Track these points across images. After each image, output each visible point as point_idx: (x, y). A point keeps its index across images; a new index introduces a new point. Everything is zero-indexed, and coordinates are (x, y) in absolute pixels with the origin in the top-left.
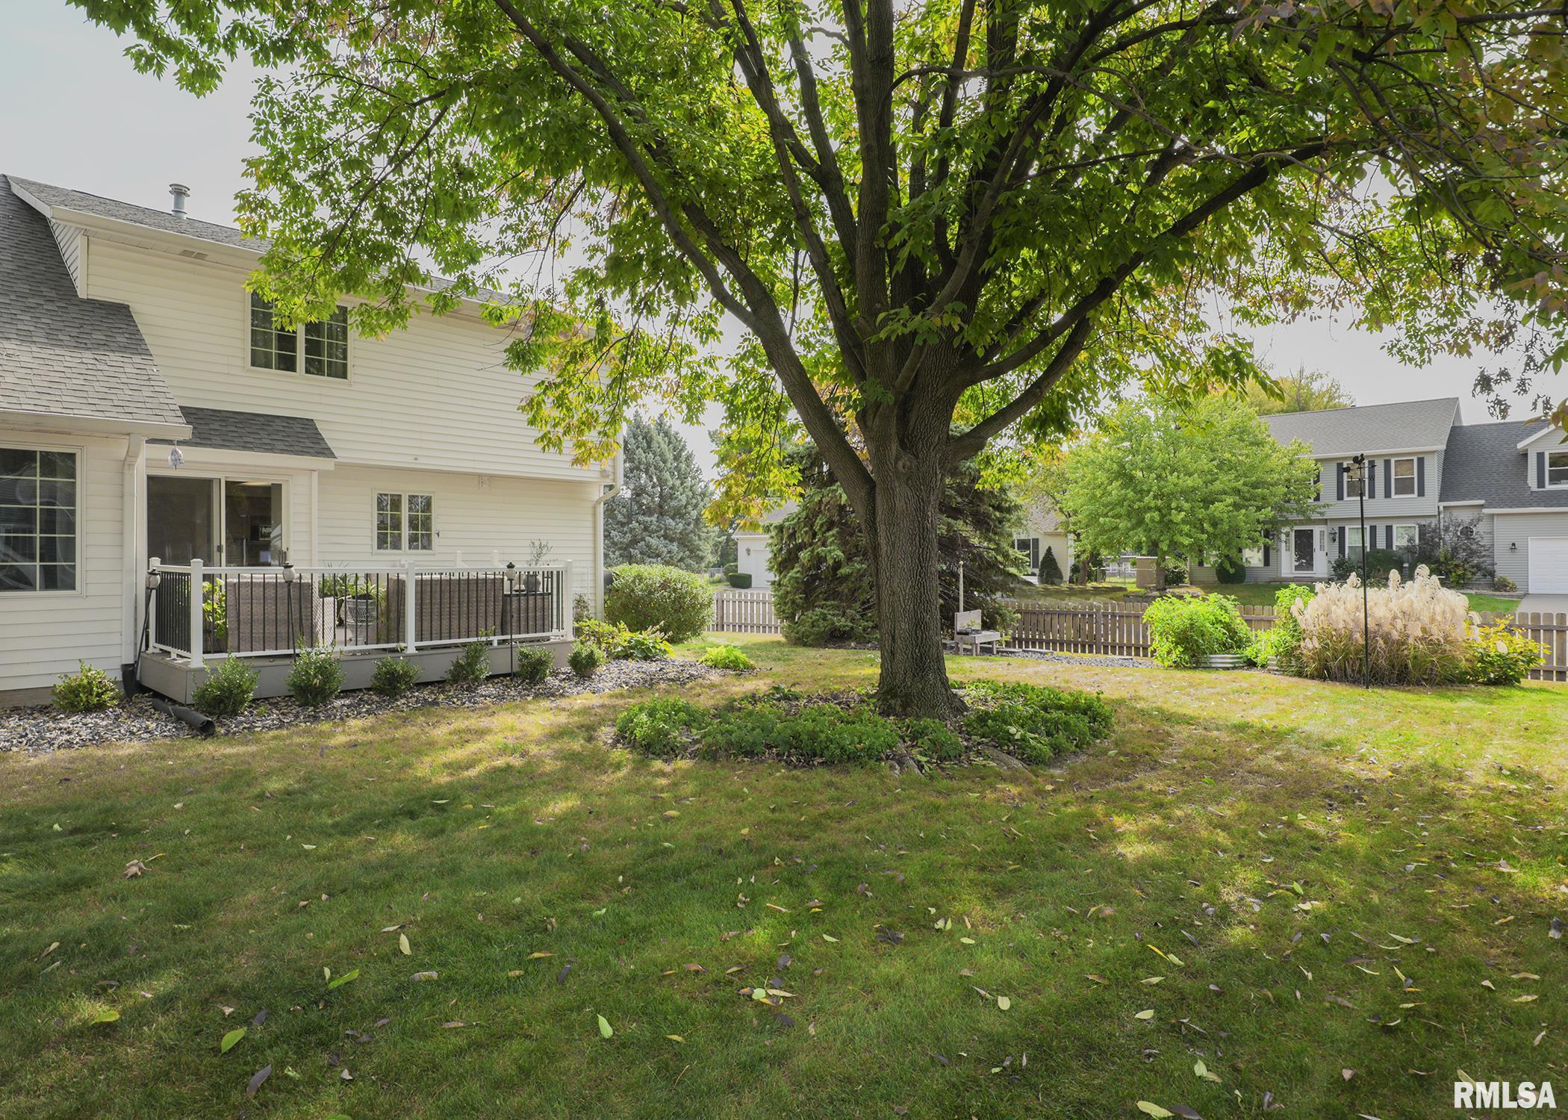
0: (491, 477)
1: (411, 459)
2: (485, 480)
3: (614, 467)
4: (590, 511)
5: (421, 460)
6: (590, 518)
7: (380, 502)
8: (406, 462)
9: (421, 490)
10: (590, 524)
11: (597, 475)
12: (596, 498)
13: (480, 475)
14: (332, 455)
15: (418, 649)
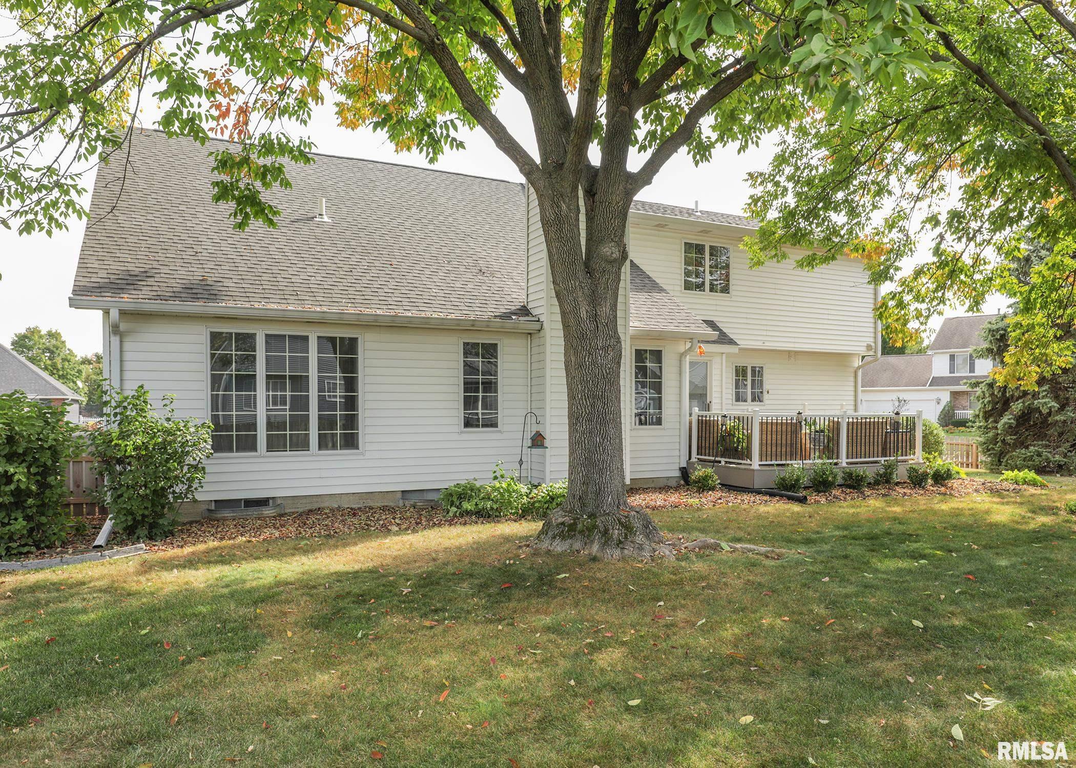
0: (797, 353)
1: (760, 343)
2: (792, 355)
3: (875, 343)
4: (853, 375)
5: (767, 344)
6: (852, 379)
7: (737, 371)
8: (757, 345)
9: (757, 363)
10: (852, 384)
11: (864, 349)
12: (856, 365)
13: (789, 352)
14: (736, 344)
15: (847, 463)
